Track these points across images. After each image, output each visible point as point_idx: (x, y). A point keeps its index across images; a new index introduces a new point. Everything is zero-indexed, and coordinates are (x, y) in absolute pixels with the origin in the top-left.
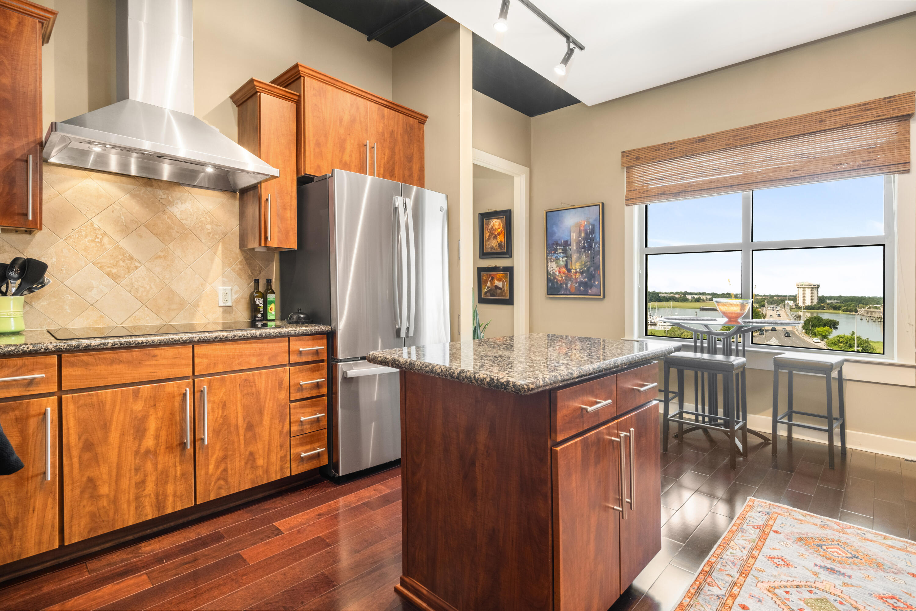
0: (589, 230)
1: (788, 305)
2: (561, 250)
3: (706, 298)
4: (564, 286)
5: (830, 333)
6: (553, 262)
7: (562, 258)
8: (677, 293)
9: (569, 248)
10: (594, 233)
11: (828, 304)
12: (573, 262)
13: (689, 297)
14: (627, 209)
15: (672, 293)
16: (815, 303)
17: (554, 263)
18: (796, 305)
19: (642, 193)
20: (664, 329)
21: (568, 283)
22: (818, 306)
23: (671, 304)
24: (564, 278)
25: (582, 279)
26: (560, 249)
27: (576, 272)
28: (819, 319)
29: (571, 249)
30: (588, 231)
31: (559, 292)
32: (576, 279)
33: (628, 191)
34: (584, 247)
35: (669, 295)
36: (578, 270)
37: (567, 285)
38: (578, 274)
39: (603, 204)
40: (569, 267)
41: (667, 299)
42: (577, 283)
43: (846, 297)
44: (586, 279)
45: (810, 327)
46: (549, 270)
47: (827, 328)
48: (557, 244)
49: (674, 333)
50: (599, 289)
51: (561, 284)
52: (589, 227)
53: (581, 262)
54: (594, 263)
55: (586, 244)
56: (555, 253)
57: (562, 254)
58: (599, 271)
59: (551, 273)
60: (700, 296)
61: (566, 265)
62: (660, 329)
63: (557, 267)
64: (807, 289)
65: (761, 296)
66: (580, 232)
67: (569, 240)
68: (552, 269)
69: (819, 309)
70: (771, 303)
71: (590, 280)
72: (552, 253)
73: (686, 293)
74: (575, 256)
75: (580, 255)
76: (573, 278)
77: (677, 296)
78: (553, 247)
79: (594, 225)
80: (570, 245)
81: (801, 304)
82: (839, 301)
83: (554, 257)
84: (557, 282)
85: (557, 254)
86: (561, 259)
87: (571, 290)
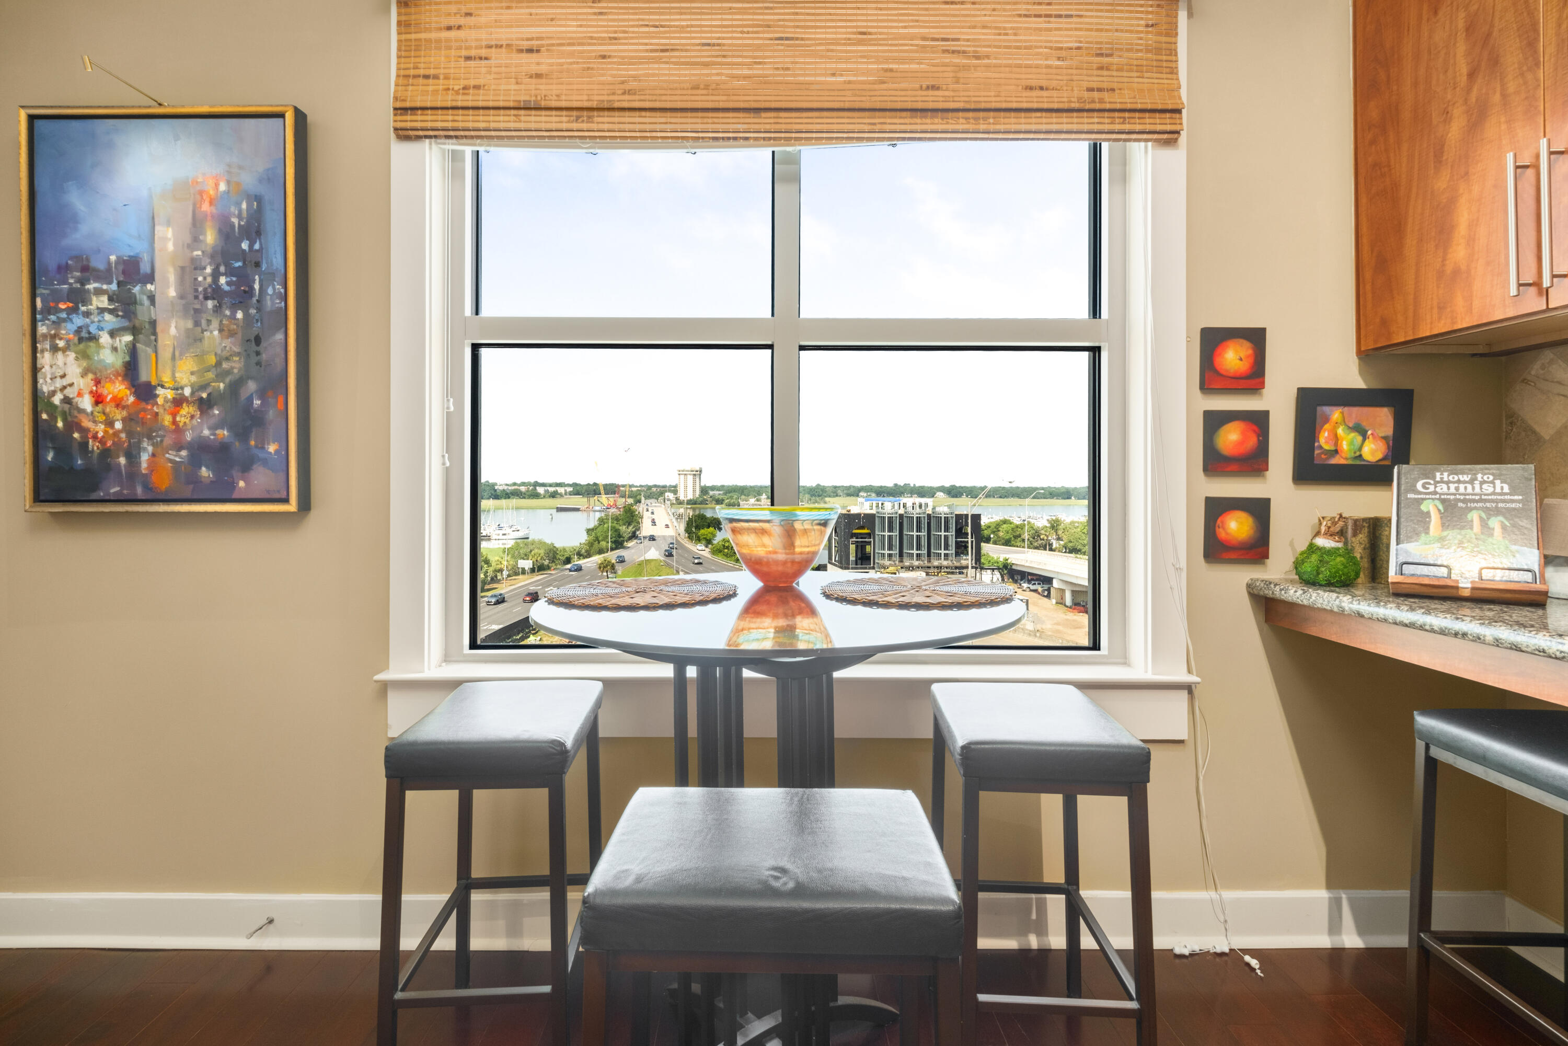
0: (240, 217)
1: (669, 500)
2: (105, 298)
3: (565, 490)
4: (122, 460)
5: (714, 536)
6: (64, 350)
7: (112, 334)
8: (523, 484)
9: (142, 292)
10: (259, 233)
11: (711, 497)
12: (165, 353)
13: (541, 490)
14: (400, 152)
15: (515, 484)
16: (697, 496)
17: (72, 355)
18: (677, 499)
19: (457, 93)
20: (503, 547)
21: (139, 449)
22: (701, 499)
23: (514, 502)
24: (118, 425)
25: (206, 432)
26: (99, 292)
27: (178, 402)
28: (702, 517)
29: (152, 298)
30: (235, 221)
31: (95, 487)
32: (178, 430)
33: (404, 77)
34: (215, 292)
35: (510, 488)
36: (187, 392)
37: (132, 456)
38: (186, 410)
39: (300, 118)
40: (144, 377)
41: (507, 494)
42: (180, 449)
43: (728, 486)
44: (224, 433)
45: (694, 529)
46: (45, 387)
47: (711, 529)
48: (85, 269)
49: (519, 552)
50: (282, 476)
51: (106, 453)
52: (239, 204)
53: (200, 357)
54: (259, 364)
55: (223, 280)
56: (75, 310)
57: (107, 317)
58: (281, 399)
59: (57, 400)
60: (557, 488)
61: (131, 370)
62: (498, 546)
63: (84, 375)
64: (689, 476)
65: (637, 487)
66: (197, 224)
67: (146, 257)
68: (59, 383)
69: (701, 503)
70: (648, 497)
71: (242, 433)
72: (57, 311)
73: (536, 484)
74: (173, 331)
75: (197, 324)
76: (162, 427)
77: (523, 489)
78: (66, 282)
79: (259, 199)
80: (150, 278)
81: (682, 498)
82: (721, 492)
83: (68, 330)
84: (84, 445)
85: (87, 314)
86: (105, 339)
87: (154, 478)
